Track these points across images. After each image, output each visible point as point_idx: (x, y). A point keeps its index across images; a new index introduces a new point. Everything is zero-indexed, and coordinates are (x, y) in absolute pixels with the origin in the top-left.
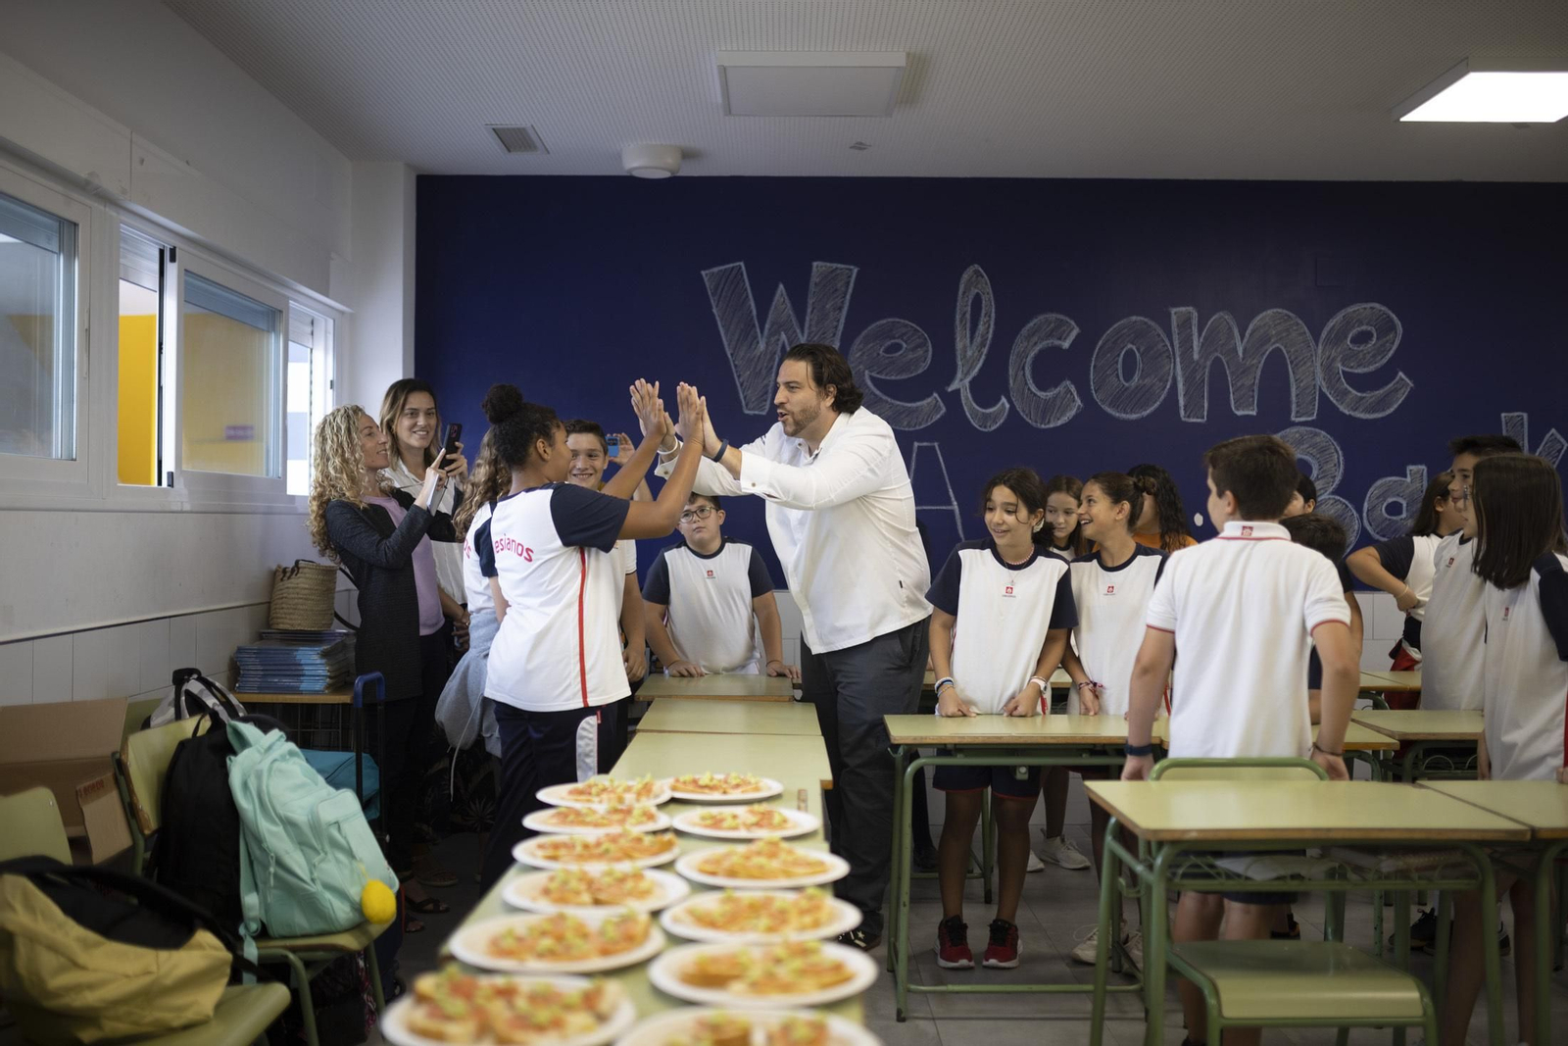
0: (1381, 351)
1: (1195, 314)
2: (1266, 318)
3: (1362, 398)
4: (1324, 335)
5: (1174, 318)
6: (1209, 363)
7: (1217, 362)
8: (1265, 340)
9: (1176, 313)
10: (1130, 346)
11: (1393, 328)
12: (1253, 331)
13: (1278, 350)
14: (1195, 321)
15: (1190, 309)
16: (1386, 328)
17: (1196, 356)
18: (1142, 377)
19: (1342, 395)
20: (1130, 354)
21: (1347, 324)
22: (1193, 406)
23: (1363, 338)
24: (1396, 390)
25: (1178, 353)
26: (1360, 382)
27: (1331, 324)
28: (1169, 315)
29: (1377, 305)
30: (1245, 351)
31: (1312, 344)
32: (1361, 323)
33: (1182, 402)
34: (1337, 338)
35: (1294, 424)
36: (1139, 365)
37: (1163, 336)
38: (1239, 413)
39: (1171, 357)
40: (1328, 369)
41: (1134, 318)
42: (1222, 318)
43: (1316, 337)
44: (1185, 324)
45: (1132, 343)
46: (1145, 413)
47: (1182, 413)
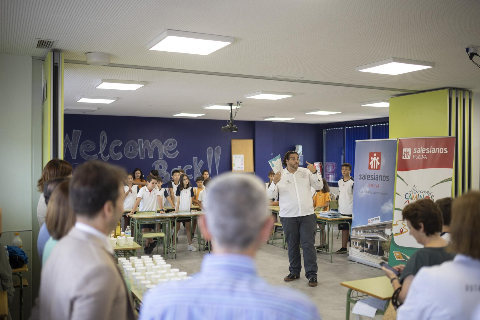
0: (174, 147)
1: (142, 140)
2: (154, 141)
3: (170, 155)
4: (164, 144)
5: (139, 141)
6: (145, 149)
7: (146, 149)
8: (154, 145)
9: (139, 140)
10: (131, 146)
11: (175, 143)
12: (152, 143)
13: (156, 147)
14: (142, 141)
15: (142, 139)
16: (174, 143)
17: (143, 148)
18: (133, 151)
19: (167, 154)
20: (131, 147)
21: (168, 142)
22: (142, 156)
23: (171, 145)
24: (176, 154)
25: (139, 147)
26: (170, 152)
27: (165, 142)
28: (138, 140)
29: (173, 139)
30: (151, 147)
31: (162, 145)
32: (170, 142)
33: (140, 155)
34: (166, 144)
35: (159, 159)
36: (133, 149)
37: (137, 144)
38: (150, 157)
39: (138, 148)
40: (165, 150)
41: (132, 141)
42: (147, 141)
43: (163, 144)
44: (141, 142)
45: (132, 145)
46: (134, 157)
47: (140, 157)
